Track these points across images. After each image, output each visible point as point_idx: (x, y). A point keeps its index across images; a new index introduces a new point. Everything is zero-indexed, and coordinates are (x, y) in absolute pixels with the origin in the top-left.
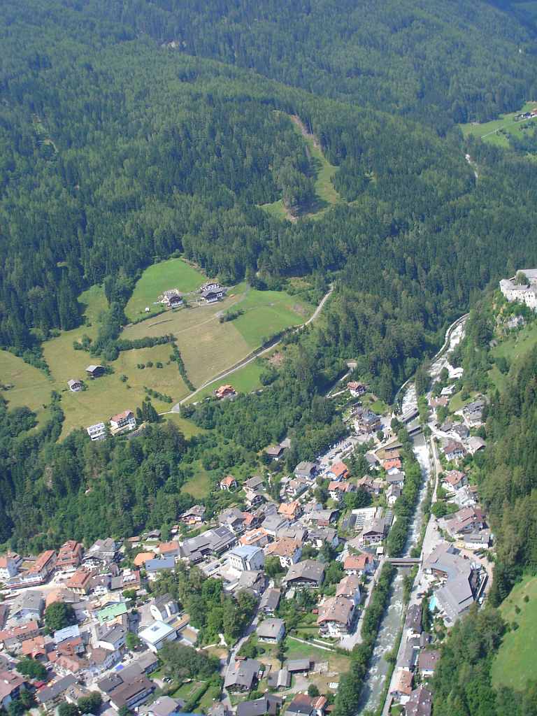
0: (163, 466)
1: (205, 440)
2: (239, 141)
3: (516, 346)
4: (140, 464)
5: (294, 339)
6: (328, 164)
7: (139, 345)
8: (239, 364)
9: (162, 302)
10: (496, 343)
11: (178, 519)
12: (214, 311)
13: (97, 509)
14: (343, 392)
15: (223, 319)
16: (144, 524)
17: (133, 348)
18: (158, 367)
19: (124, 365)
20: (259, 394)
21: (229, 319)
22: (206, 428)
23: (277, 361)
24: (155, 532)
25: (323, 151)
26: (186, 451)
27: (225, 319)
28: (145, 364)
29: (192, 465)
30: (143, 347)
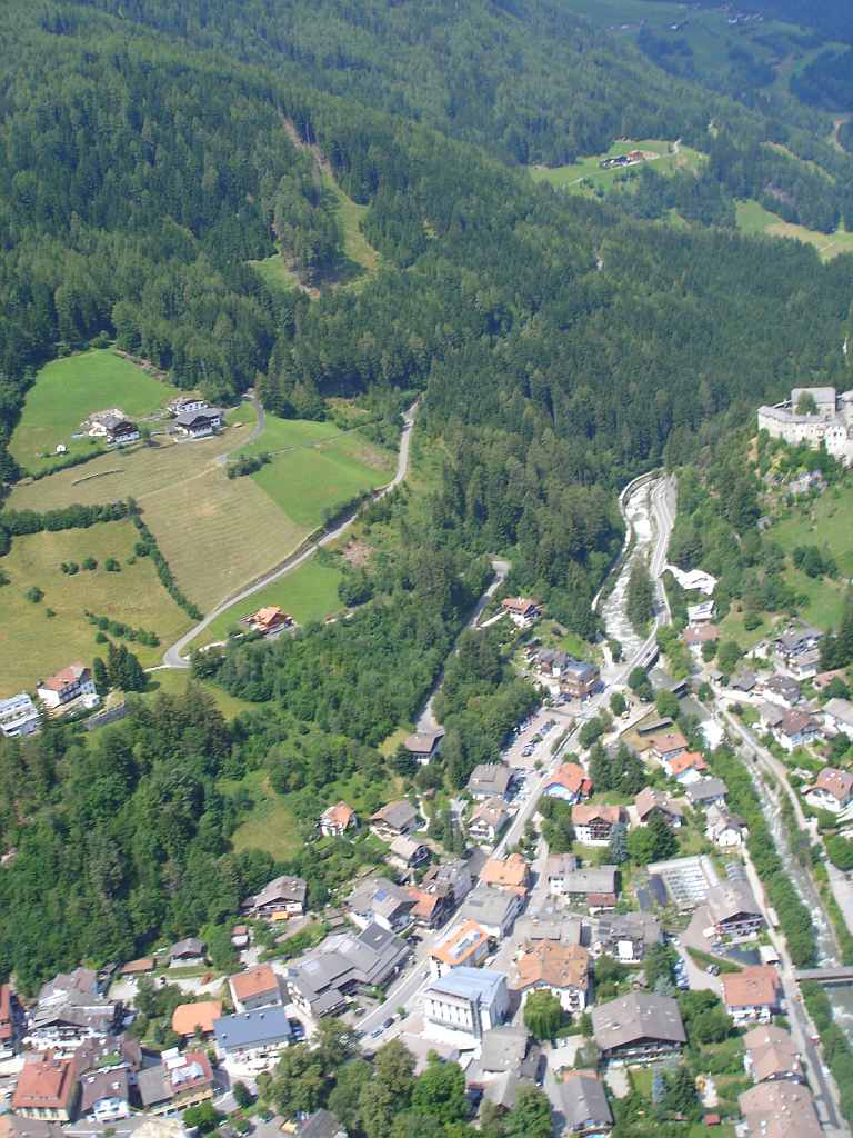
0: (191, 789)
1: (262, 724)
2: (189, 141)
3: (815, 527)
4: (132, 787)
5: (383, 514)
6: (348, 199)
7: (57, 523)
8: (285, 563)
9: (91, 433)
10: (769, 523)
11: (242, 910)
12: (209, 454)
13: (39, 900)
14: (499, 617)
15: (233, 470)
16: (159, 926)
17: (42, 529)
18: (110, 569)
19: (28, 565)
20: (346, 624)
21: (245, 472)
22: (253, 701)
23: (358, 555)
24: (187, 945)
25: (335, 176)
26: (230, 752)
27: (237, 472)
28: (80, 563)
29: (246, 782)
30: (69, 527)
